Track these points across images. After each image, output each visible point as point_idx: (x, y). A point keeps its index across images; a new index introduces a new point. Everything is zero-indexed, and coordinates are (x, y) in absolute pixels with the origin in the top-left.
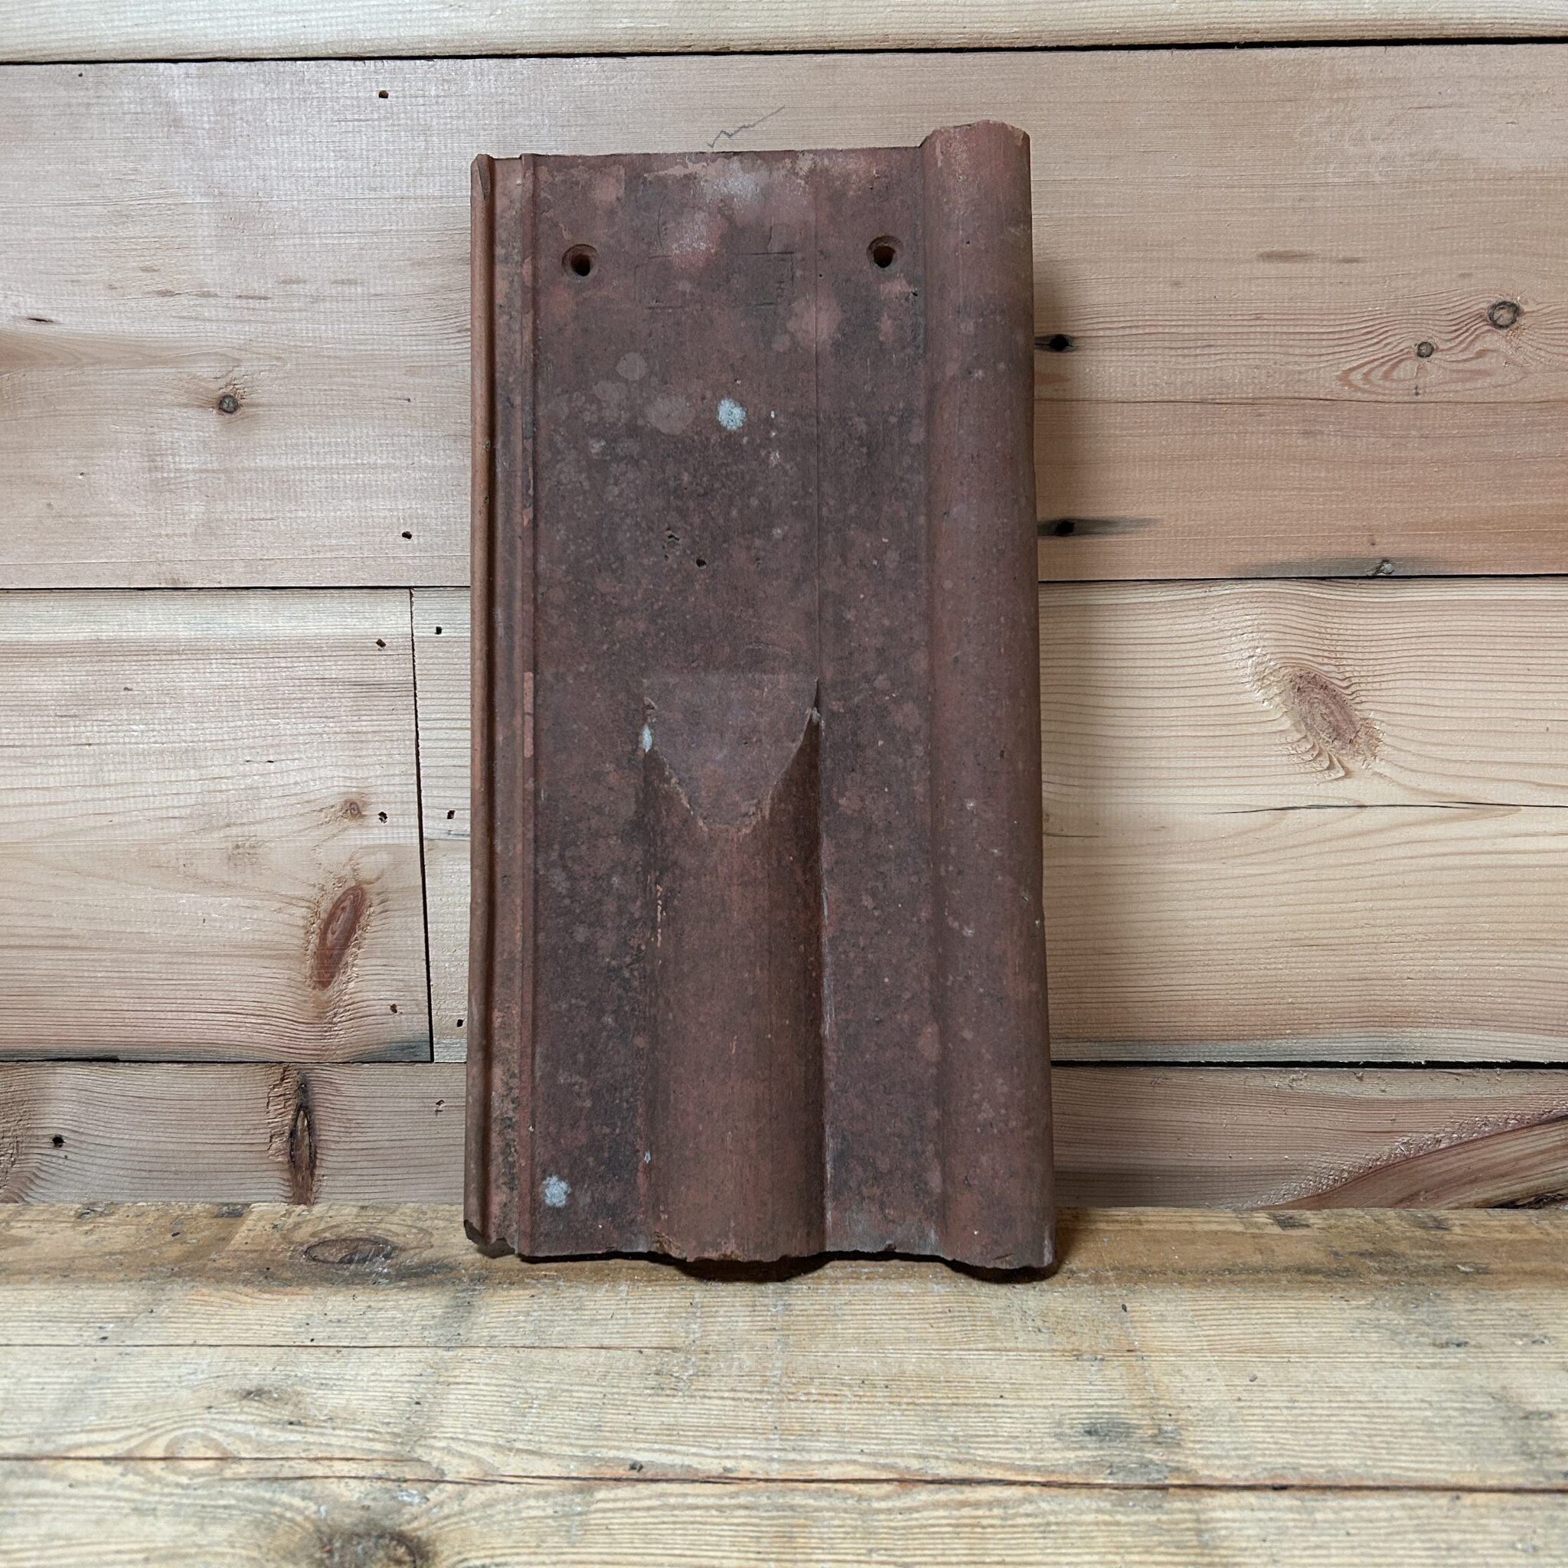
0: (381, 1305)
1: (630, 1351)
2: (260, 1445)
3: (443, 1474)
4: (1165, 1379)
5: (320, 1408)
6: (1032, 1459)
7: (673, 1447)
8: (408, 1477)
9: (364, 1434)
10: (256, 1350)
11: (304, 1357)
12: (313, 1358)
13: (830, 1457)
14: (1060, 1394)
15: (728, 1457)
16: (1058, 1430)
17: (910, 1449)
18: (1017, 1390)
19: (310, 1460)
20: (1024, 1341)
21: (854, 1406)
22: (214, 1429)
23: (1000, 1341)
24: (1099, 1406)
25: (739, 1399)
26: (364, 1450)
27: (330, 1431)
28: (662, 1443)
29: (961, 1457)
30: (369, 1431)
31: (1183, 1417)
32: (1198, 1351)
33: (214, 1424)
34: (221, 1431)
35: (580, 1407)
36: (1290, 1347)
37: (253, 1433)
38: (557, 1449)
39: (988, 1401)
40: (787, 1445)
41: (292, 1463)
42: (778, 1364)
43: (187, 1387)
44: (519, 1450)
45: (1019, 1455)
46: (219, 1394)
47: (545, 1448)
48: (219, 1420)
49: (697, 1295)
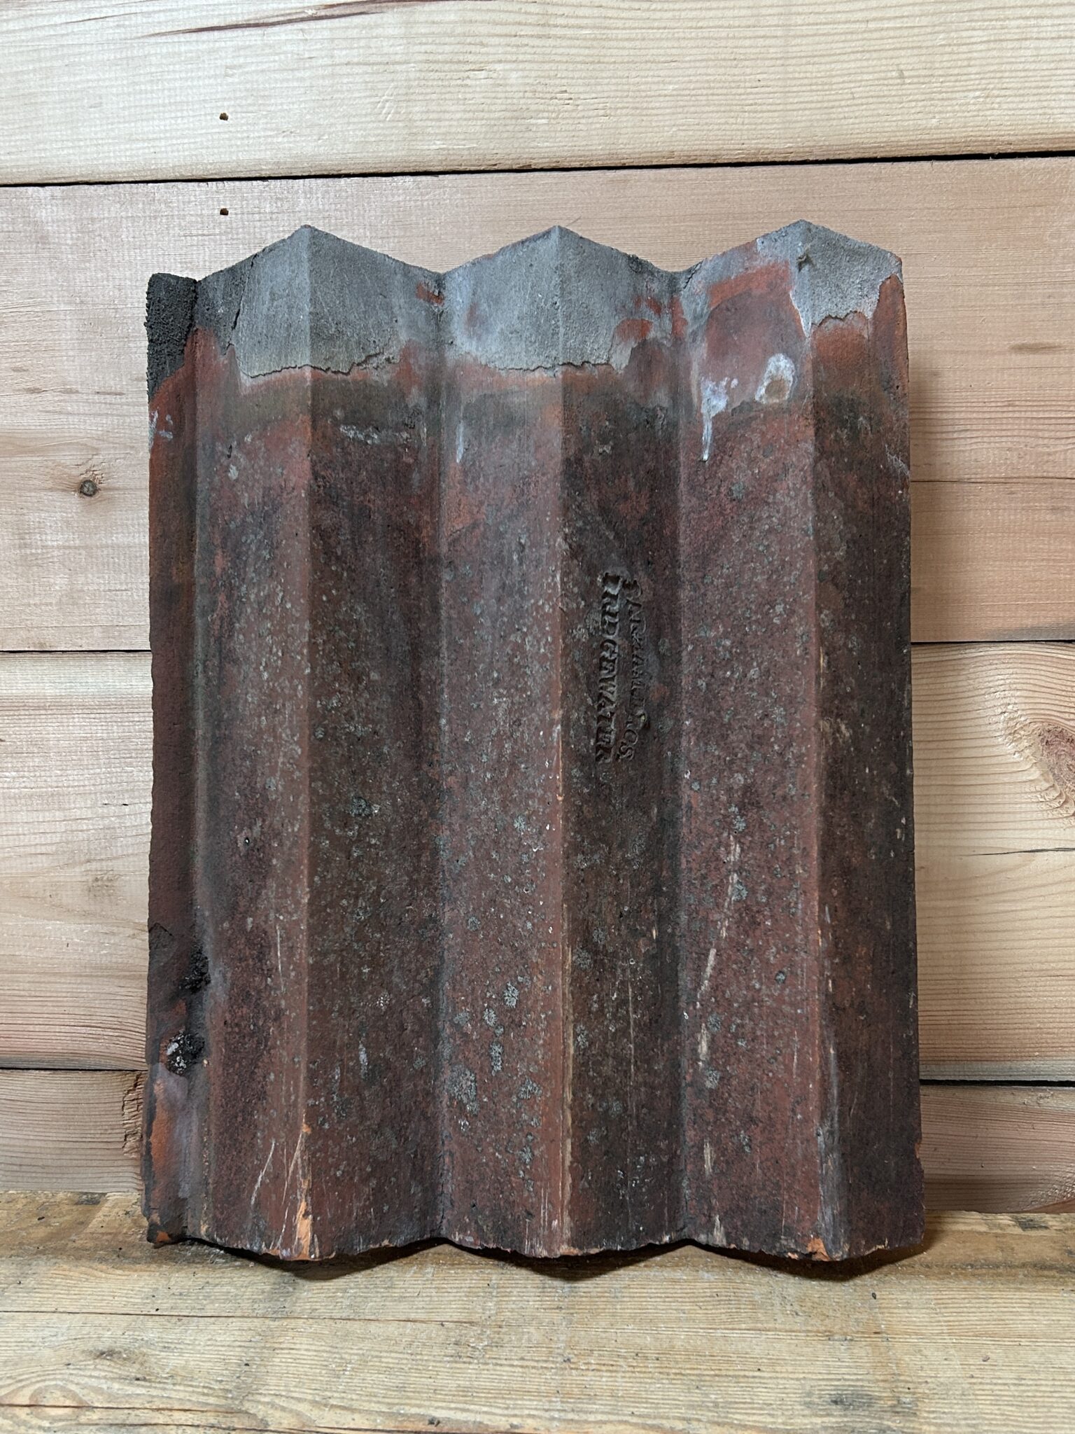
0: (217, 1281)
1: (433, 1325)
2: (111, 1396)
3: (267, 1424)
4: (907, 1358)
5: (163, 1367)
6: (783, 1423)
7: (467, 1406)
8: (236, 1426)
9: (200, 1390)
10: (109, 1317)
11: (150, 1324)
12: (157, 1325)
13: (604, 1418)
14: (811, 1369)
15: (515, 1416)
16: (808, 1399)
17: (676, 1413)
18: (773, 1365)
19: (153, 1410)
20: (783, 1323)
21: (627, 1375)
22: (72, 1382)
23: (761, 1322)
24: (845, 1380)
25: (527, 1367)
26: (199, 1403)
27: (171, 1386)
28: (459, 1402)
29: (720, 1420)
30: (204, 1387)
31: (921, 1391)
32: (938, 1334)
33: (72, 1378)
34: (77, 1384)
35: (388, 1370)
36: (1022, 1333)
37: (105, 1387)
38: (366, 1406)
39: (747, 1373)
40: (566, 1406)
41: (137, 1412)
42: (563, 1338)
43: (49, 1347)
44: (332, 1406)
45: (772, 1420)
46: (77, 1354)
47: (355, 1405)
48: (76, 1375)
49: (494, 1277)
